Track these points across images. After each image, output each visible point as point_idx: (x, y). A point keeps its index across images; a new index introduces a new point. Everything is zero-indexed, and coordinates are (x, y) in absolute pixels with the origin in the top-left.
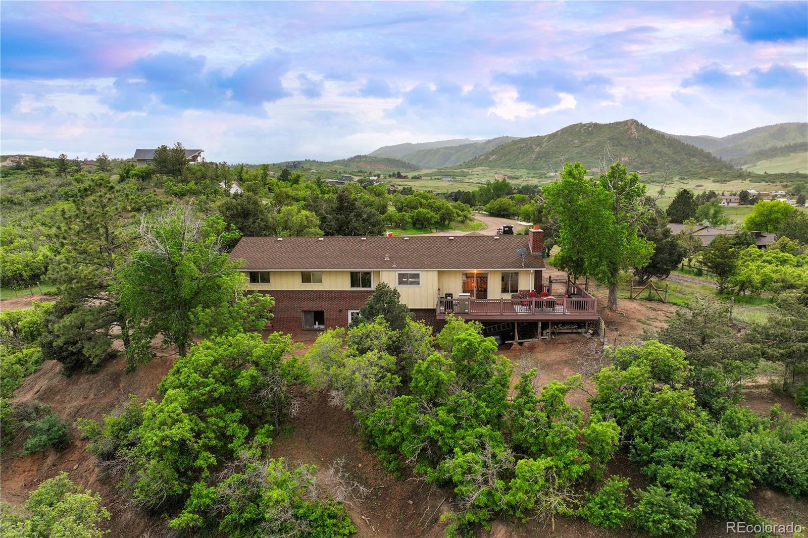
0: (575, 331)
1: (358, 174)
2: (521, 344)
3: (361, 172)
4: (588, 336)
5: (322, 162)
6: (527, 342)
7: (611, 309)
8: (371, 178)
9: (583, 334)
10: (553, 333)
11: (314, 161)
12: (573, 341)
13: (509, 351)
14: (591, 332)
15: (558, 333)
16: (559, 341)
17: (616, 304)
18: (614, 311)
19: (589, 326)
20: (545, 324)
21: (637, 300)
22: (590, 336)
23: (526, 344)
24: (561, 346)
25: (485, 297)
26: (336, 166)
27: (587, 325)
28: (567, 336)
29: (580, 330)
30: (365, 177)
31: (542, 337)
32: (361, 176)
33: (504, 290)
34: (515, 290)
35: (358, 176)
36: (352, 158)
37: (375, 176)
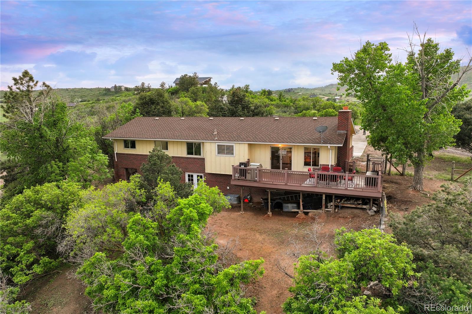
0: (359, 206)
1: (328, 95)
2: (306, 214)
3: (330, 94)
4: (371, 213)
5: (308, 89)
6: (312, 212)
7: (415, 189)
8: (336, 97)
9: (368, 211)
10: (336, 207)
11: (303, 88)
12: (354, 217)
13: (294, 219)
14: (374, 209)
15: (343, 207)
16: (340, 215)
17: (421, 184)
18: (419, 191)
19: (373, 203)
20: (329, 197)
21: (457, 182)
22: (373, 214)
23: (310, 214)
24: (342, 220)
25: (290, 168)
26: (316, 91)
27: (371, 202)
28: (349, 211)
29: (364, 207)
30: (332, 97)
31: (327, 209)
32: (330, 96)
33: (306, 164)
34: (316, 163)
35: (328, 96)
36: (327, 86)
37: (339, 96)
